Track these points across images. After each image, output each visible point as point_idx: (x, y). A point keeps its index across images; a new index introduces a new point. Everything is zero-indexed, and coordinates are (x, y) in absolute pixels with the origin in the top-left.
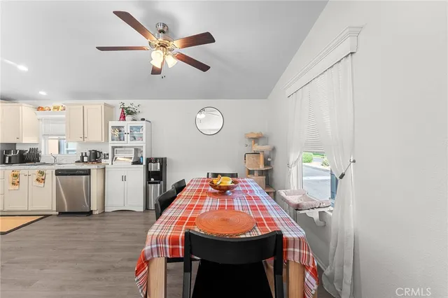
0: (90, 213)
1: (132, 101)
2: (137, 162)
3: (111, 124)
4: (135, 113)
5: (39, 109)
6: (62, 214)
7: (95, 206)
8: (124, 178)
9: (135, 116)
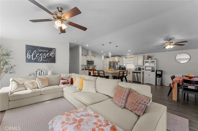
0: (140, 83)
1: (151, 54)
2: (153, 71)
3: (145, 61)
4: (152, 57)
5: (126, 58)
6: (133, 82)
7: (141, 81)
8: (149, 75)
9: (152, 58)
